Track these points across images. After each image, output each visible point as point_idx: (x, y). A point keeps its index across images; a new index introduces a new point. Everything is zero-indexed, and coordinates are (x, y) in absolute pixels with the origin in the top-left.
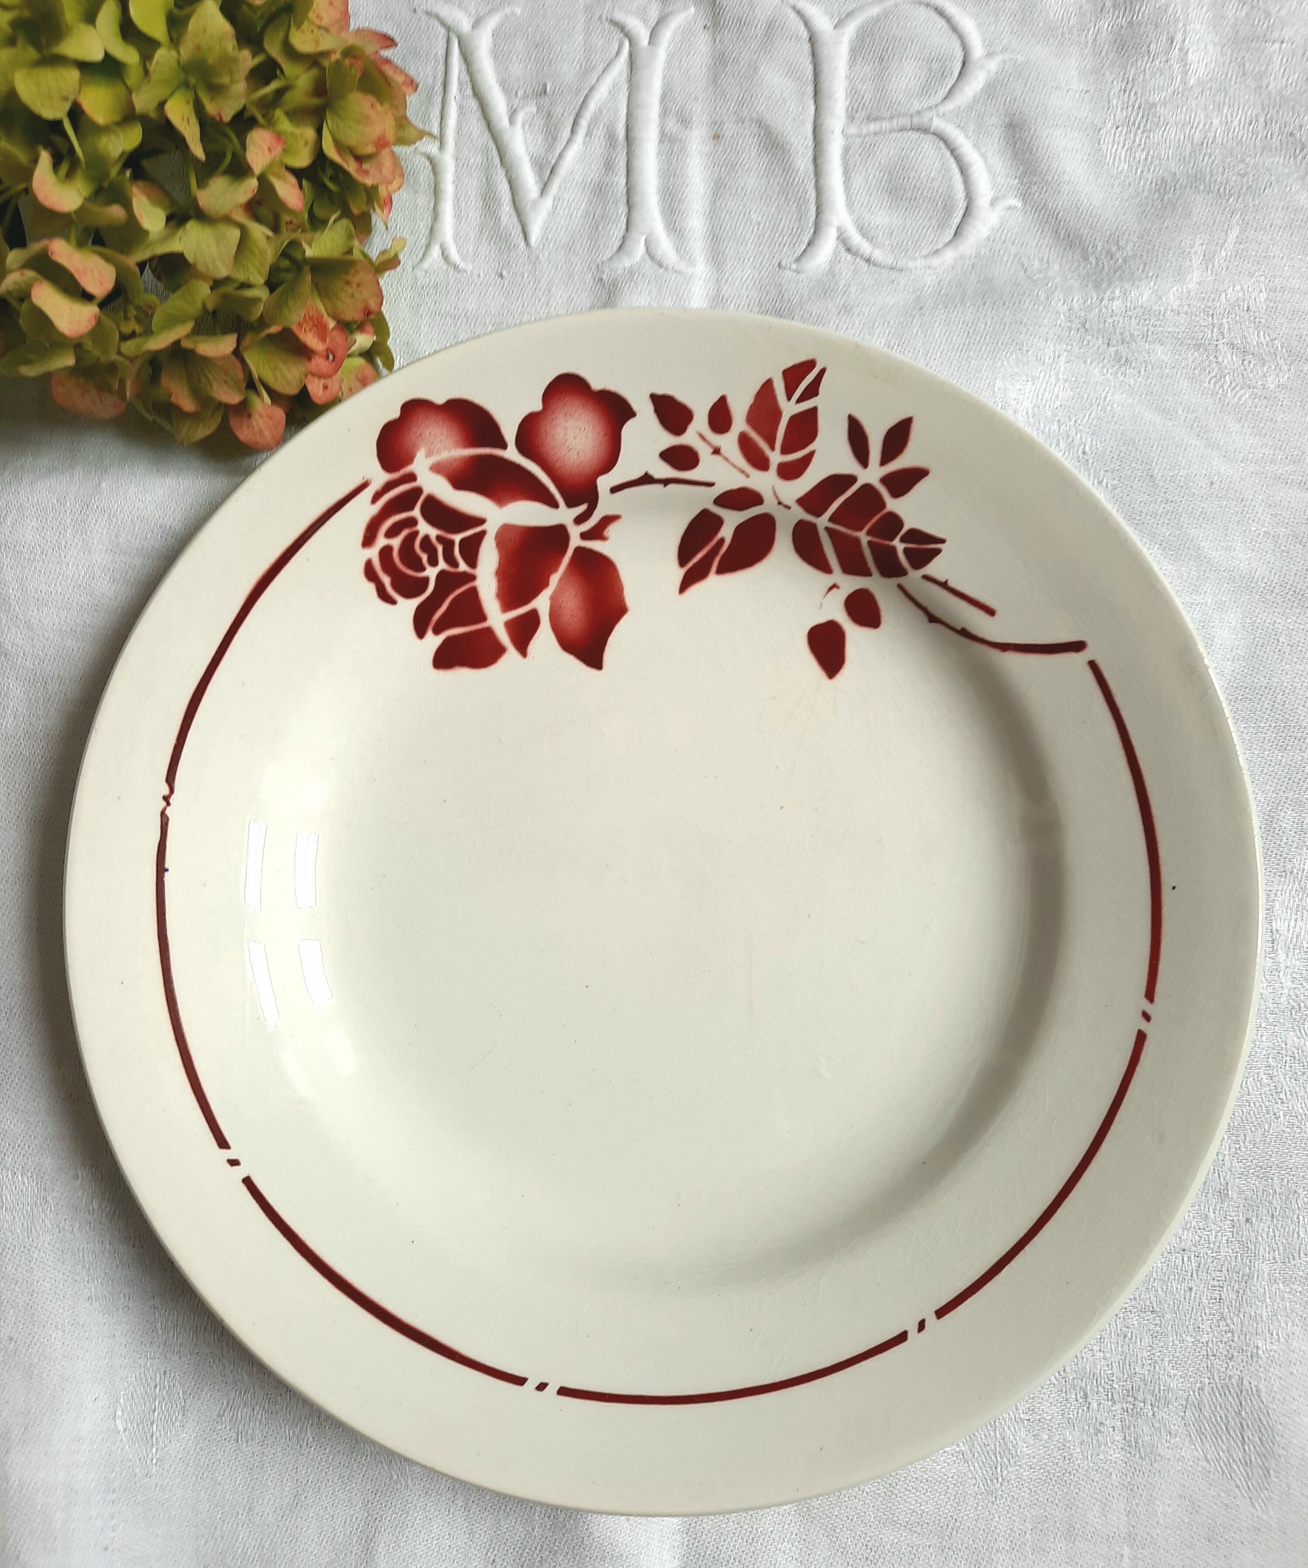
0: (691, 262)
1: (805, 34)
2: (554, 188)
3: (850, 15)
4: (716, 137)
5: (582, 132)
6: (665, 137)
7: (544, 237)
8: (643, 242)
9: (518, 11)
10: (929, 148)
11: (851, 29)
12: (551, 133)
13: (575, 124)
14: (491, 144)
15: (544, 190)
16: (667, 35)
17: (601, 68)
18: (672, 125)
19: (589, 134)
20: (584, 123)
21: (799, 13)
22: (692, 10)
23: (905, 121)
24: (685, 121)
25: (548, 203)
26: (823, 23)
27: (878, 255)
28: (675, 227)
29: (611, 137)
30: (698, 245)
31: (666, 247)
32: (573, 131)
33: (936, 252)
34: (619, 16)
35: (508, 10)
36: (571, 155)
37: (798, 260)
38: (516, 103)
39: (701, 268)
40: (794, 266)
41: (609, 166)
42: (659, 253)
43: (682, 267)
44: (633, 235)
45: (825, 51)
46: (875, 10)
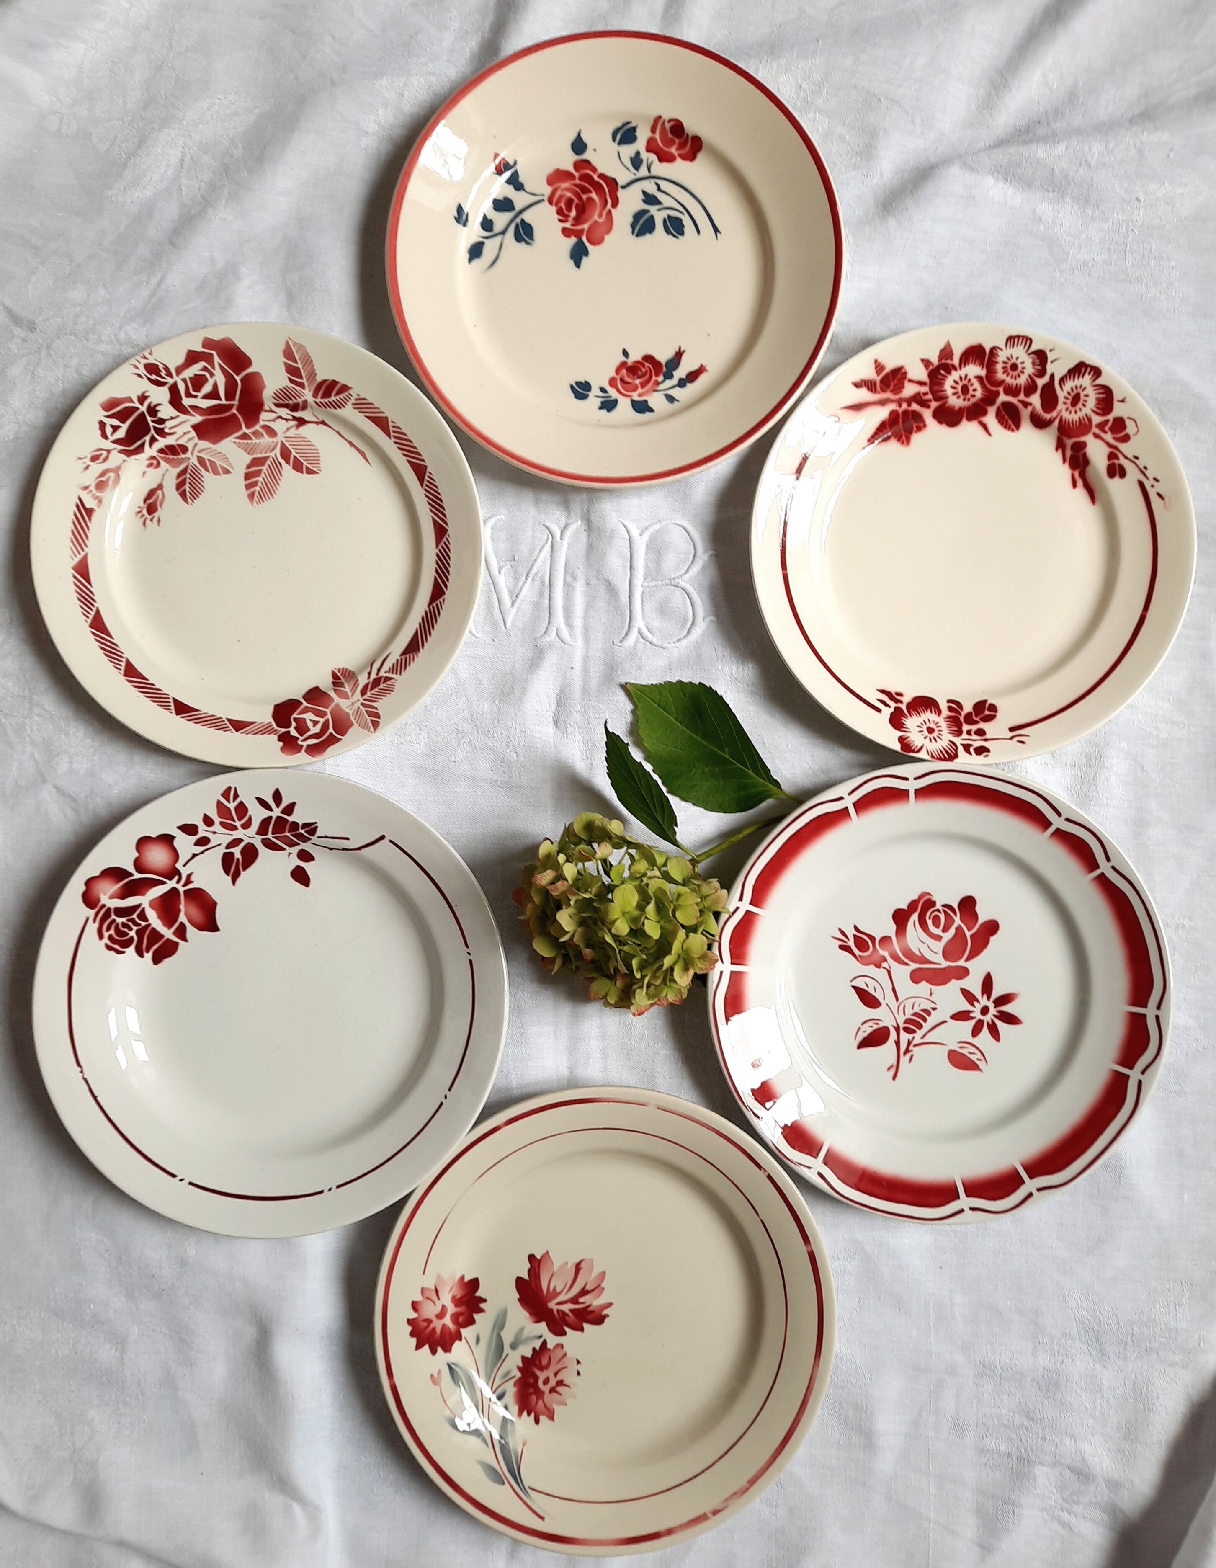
0: (576, 641)
1: (627, 537)
2: (517, 604)
3: (646, 528)
4: (588, 584)
5: (530, 579)
6: (566, 583)
7: (513, 625)
8: (555, 631)
9: (503, 517)
10: (678, 593)
11: (646, 536)
12: (517, 579)
13: (527, 575)
14: (491, 582)
15: (513, 604)
16: (568, 534)
17: (538, 549)
18: (569, 579)
19: (533, 579)
20: (531, 576)
21: (625, 526)
22: (580, 522)
23: (669, 582)
24: (574, 578)
25: (514, 610)
26: (635, 533)
27: (655, 641)
28: (569, 624)
29: (543, 582)
30: (579, 632)
31: (565, 633)
32: (526, 579)
33: (679, 640)
34: (548, 524)
35: (498, 517)
36: (525, 589)
37: (621, 642)
38: (502, 563)
39: (580, 643)
40: (619, 644)
41: (541, 595)
42: (562, 636)
43: (572, 643)
44: (551, 627)
45: (635, 547)
46: (657, 527)
